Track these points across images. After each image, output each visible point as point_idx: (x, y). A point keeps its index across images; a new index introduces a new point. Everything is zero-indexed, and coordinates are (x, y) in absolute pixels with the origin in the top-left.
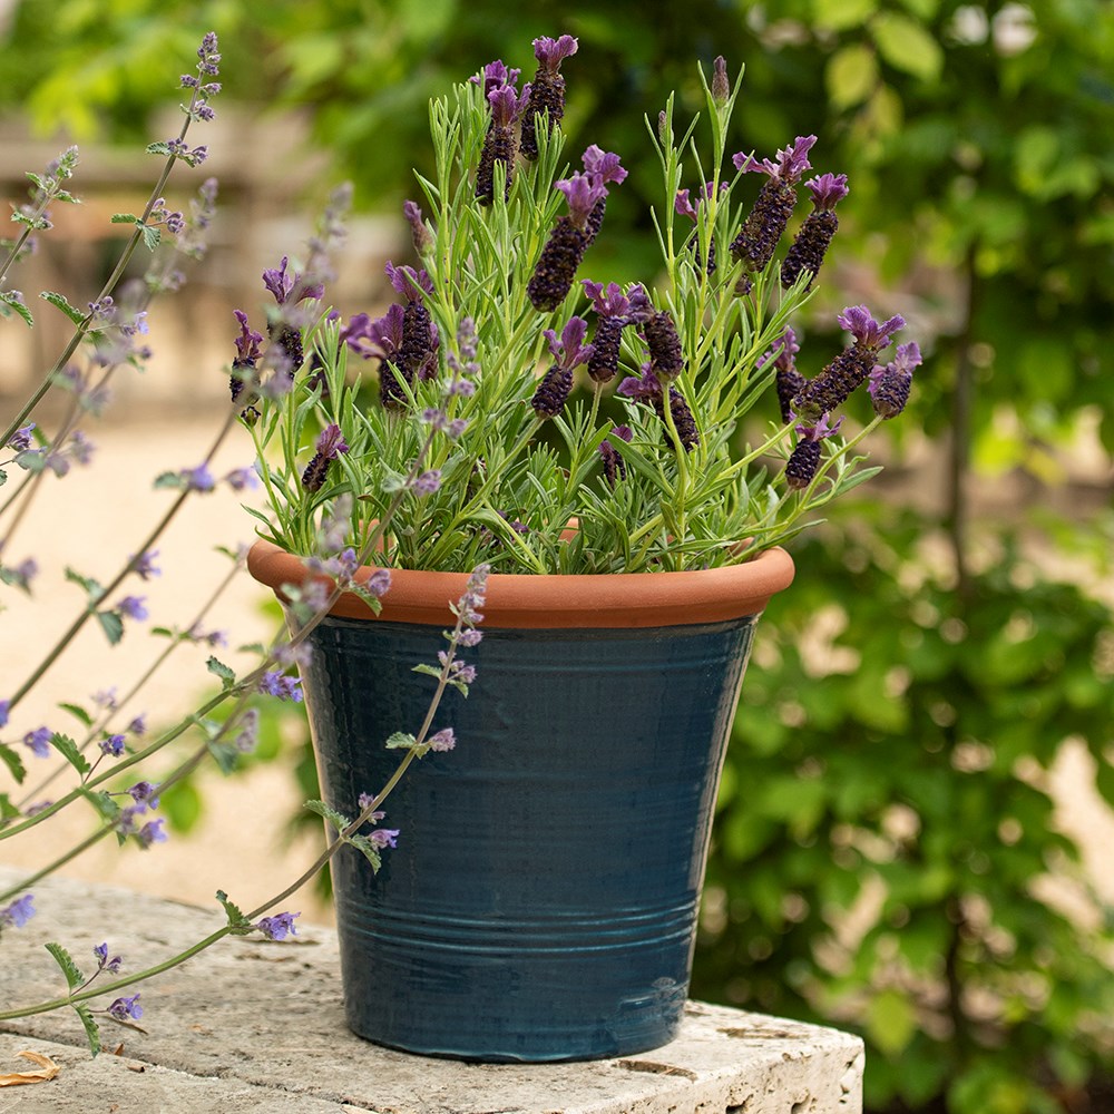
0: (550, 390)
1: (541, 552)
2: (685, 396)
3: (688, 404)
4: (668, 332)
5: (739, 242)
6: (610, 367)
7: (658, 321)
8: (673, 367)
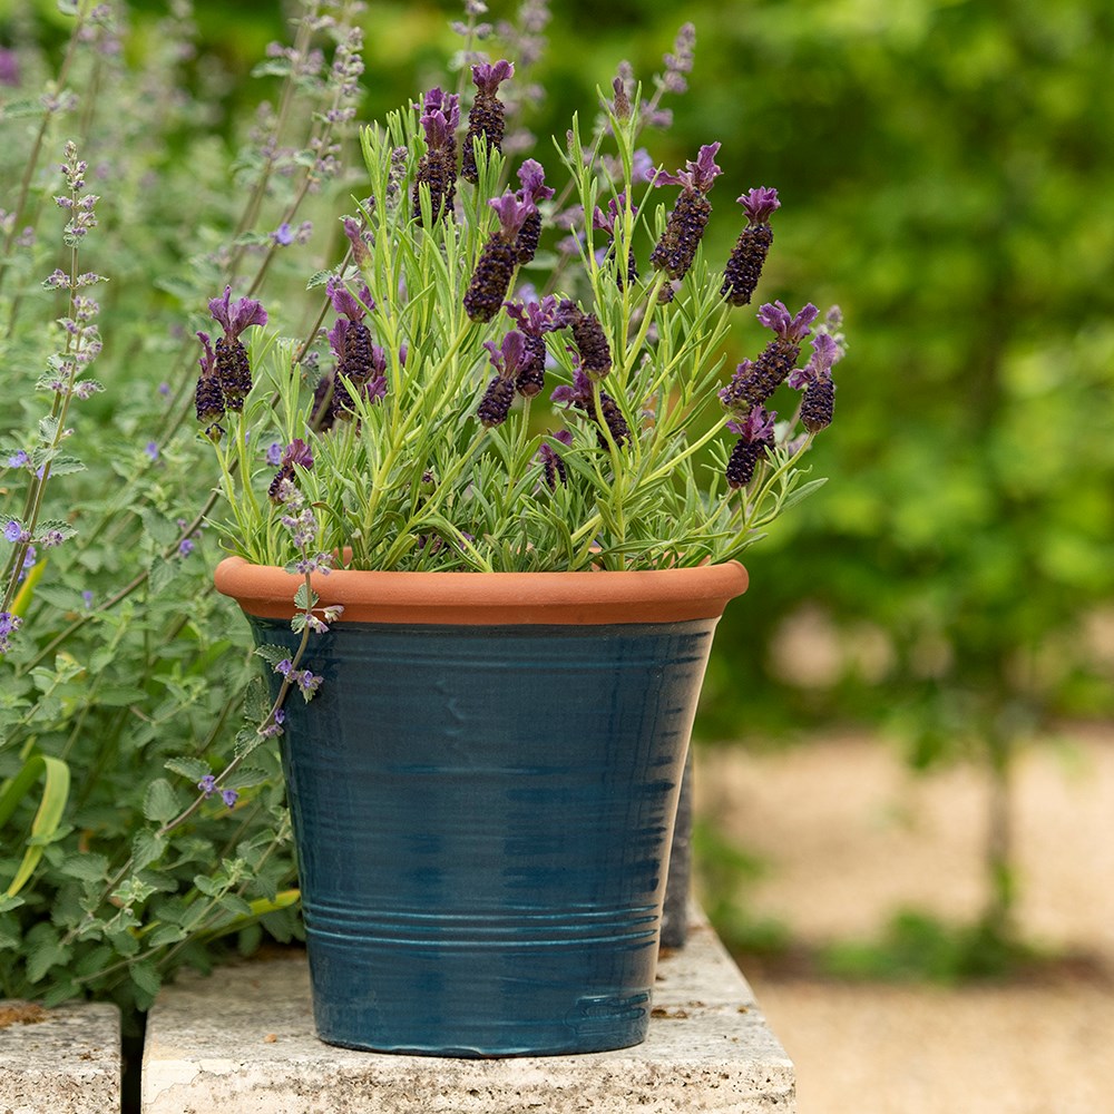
0: (494, 400)
1: (489, 557)
2: (616, 400)
3: (619, 406)
4: (595, 333)
5: (659, 252)
6: (537, 383)
7: (586, 323)
8: (602, 365)
